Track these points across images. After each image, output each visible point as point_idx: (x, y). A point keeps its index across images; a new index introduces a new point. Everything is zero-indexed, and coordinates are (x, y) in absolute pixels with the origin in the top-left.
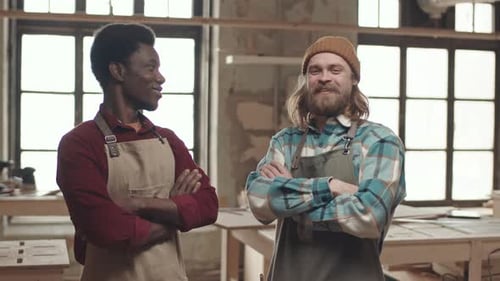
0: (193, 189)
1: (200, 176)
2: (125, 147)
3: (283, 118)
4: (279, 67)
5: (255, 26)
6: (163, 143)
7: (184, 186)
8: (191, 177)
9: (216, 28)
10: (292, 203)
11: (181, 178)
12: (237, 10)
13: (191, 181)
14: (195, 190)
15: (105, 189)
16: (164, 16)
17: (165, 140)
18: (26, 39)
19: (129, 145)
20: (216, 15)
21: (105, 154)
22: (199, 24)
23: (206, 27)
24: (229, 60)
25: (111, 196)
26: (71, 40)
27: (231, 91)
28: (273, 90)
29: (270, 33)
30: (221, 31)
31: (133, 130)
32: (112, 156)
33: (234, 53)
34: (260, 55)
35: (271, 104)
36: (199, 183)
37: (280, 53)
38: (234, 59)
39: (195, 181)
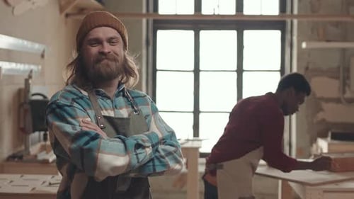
3: (347, 89)
4: (344, 50)
9: (295, 22)
10: (141, 157)
12: (311, 8)
16: (259, 14)
18: (160, 33)
20: (296, 12)
22: (284, 19)
23: (289, 21)
24: (304, 45)
26: (191, 33)
27: (307, 68)
28: (339, 68)
29: (337, 24)
30: (299, 23)
33: (308, 40)
34: (328, 41)
35: (337, 78)
37: (345, 39)
38: (307, 45)
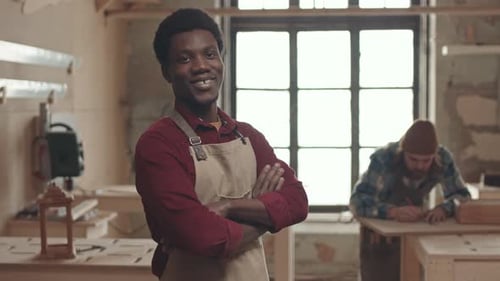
0: (276, 185)
1: (282, 170)
2: (210, 149)
5: (478, 13)
6: (244, 143)
7: (266, 184)
8: (272, 173)
9: (433, 17)
11: (263, 176)
13: (272, 178)
14: (278, 188)
15: (194, 191)
16: (381, 7)
17: (247, 139)
19: (214, 147)
20: (433, 3)
21: (192, 157)
22: (416, 13)
23: (424, 16)
24: (445, 51)
25: (199, 199)
26: (285, 36)
27: (450, 84)
28: (497, 82)
29: (493, 20)
30: (438, 20)
31: (214, 128)
32: (199, 160)
33: (451, 43)
34: (479, 44)
35: (494, 98)
36: (282, 179)
38: (449, 50)
39: (277, 177)
